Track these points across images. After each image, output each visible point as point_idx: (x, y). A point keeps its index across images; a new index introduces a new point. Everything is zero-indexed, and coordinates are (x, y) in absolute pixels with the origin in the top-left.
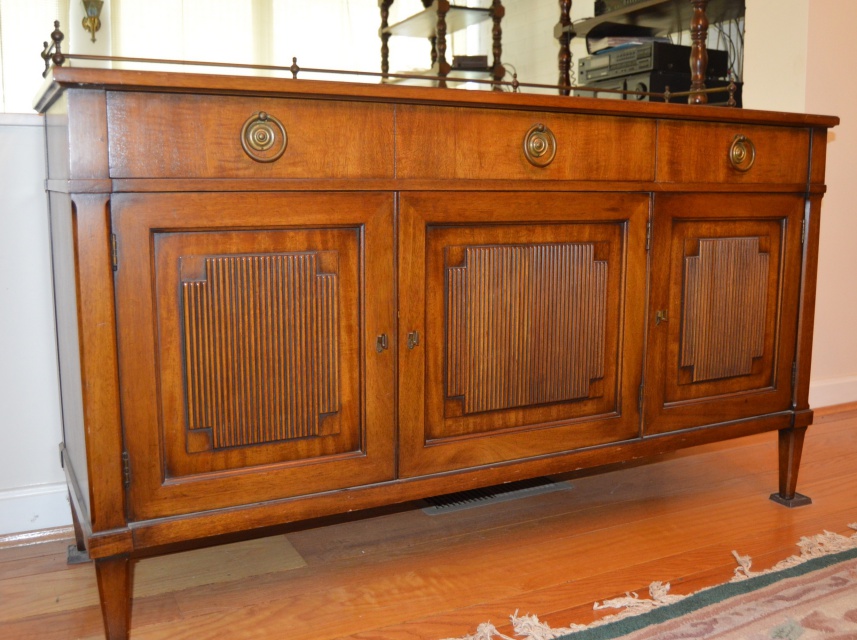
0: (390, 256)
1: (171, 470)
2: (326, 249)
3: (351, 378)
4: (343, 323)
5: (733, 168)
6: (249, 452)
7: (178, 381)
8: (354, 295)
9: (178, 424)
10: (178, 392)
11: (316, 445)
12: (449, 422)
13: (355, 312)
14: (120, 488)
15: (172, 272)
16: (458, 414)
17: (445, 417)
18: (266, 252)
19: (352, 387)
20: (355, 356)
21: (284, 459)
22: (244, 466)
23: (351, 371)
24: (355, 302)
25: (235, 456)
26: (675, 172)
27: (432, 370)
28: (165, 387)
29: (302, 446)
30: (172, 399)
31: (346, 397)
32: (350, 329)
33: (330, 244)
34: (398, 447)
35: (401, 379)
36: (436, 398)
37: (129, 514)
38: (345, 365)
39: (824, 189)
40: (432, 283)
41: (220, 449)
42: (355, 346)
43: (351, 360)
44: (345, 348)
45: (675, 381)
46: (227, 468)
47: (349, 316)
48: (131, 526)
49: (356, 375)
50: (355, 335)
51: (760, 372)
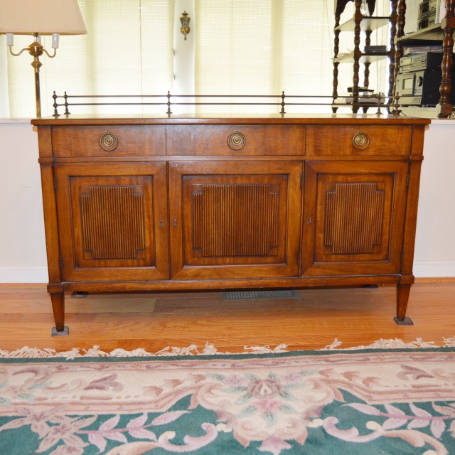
0: (165, 188)
1: (77, 265)
2: (138, 184)
3: (150, 237)
4: (146, 214)
5: (355, 149)
6: (108, 261)
7: (80, 232)
8: (151, 203)
9: (81, 248)
10: (80, 236)
11: (135, 261)
12: (196, 259)
13: (151, 210)
14: (58, 269)
15: (77, 191)
16: (200, 256)
17: (193, 256)
18: (113, 185)
19: (150, 240)
20: (151, 228)
21: (122, 266)
22: (106, 267)
23: (150, 233)
24: (151, 206)
25: (102, 262)
26: (318, 151)
27: (187, 236)
28: (76, 234)
29: (129, 262)
30: (78, 238)
31: (148, 244)
32: (149, 217)
33: (140, 182)
34: (170, 267)
35: (171, 239)
36: (189, 247)
37: (62, 280)
38: (147, 232)
39: (422, 158)
40: (185, 199)
41: (96, 259)
42: (152, 224)
43: (150, 229)
44: (147, 224)
45: (322, 252)
46: (100, 267)
47: (148, 211)
48: (63, 283)
49: (152, 235)
50: (151, 219)
51: (379, 253)
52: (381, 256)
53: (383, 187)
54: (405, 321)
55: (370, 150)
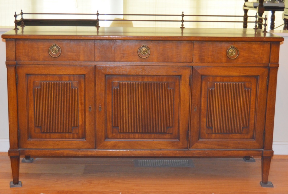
0: (93, 84)
1: (30, 136)
2: (74, 80)
3: (82, 118)
4: (79, 102)
6: (52, 135)
7: (33, 113)
8: (83, 94)
9: (33, 125)
10: (33, 116)
11: (71, 135)
12: (114, 134)
13: (83, 99)
14: (16, 139)
15: (32, 85)
16: (117, 132)
17: (113, 133)
18: (57, 81)
19: (82, 121)
20: (83, 111)
21: (62, 138)
22: (50, 138)
23: (82, 115)
24: (83, 96)
25: (48, 135)
27: (108, 118)
28: (30, 115)
29: (67, 135)
30: (31, 118)
31: (80, 123)
32: (81, 104)
33: (76, 79)
34: (96, 140)
35: (97, 120)
36: (109, 125)
37: (19, 147)
38: (80, 114)
39: (278, 65)
40: (108, 92)
41: (43, 133)
42: (83, 109)
43: (82, 112)
44: (80, 109)
45: (205, 132)
46: (46, 138)
47: (81, 100)
48: (19, 149)
49: (83, 117)
50: (83, 106)
51: (247, 133)
52: (249, 136)
53: (250, 86)
54: (268, 184)
55: (240, 59)
